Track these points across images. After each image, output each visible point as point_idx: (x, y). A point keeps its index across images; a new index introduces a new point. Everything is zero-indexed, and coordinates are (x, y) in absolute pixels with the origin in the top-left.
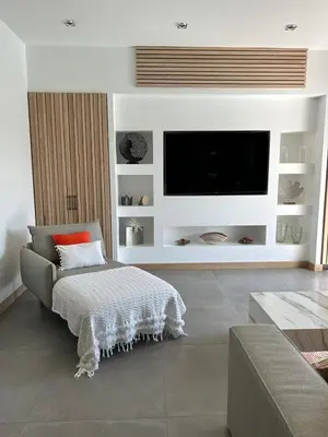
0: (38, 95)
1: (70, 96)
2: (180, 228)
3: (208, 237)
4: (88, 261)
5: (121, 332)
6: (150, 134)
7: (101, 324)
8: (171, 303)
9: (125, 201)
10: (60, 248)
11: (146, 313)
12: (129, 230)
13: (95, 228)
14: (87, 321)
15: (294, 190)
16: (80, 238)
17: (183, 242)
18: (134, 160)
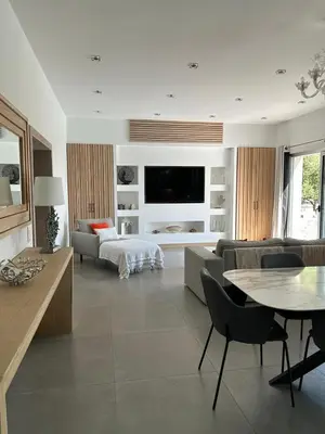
0: (73, 145)
1: (92, 146)
2: (153, 224)
3: (171, 229)
4: (111, 237)
5: (137, 262)
6: (136, 168)
7: (129, 257)
8: (158, 252)
9: (121, 207)
10: (96, 230)
11: (147, 255)
12: (123, 225)
13: (109, 221)
14: (124, 256)
15: (220, 200)
16: (104, 226)
17: (156, 232)
18: (126, 183)
